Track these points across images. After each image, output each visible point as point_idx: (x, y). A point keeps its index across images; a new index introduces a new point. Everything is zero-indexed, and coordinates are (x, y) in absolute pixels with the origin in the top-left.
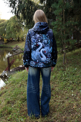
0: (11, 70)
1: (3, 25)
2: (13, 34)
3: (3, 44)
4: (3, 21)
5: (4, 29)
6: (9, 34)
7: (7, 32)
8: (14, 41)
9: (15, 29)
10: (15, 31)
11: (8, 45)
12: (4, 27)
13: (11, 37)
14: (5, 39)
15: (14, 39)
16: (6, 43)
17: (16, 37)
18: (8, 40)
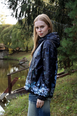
0: (12, 92)
1: (7, 31)
2: (20, 43)
3: (8, 55)
4: (8, 26)
5: (9, 36)
6: (14, 43)
7: (13, 40)
8: (21, 51)
9: (23, 36)
10: (23, 39)
11: (14, 57)
12: (9, 33)
13: (17, 47)
14: (10, 49)
15: (21, 49)
16: (11, 54)
17: (24, 46)
18: (13, 51)
